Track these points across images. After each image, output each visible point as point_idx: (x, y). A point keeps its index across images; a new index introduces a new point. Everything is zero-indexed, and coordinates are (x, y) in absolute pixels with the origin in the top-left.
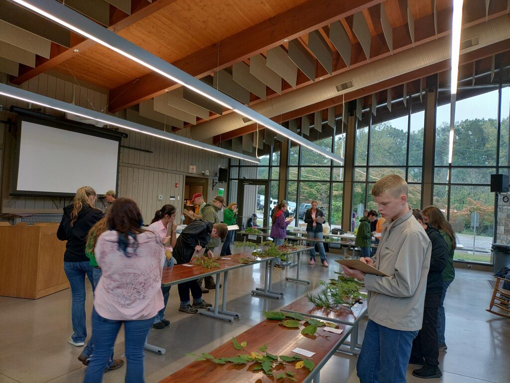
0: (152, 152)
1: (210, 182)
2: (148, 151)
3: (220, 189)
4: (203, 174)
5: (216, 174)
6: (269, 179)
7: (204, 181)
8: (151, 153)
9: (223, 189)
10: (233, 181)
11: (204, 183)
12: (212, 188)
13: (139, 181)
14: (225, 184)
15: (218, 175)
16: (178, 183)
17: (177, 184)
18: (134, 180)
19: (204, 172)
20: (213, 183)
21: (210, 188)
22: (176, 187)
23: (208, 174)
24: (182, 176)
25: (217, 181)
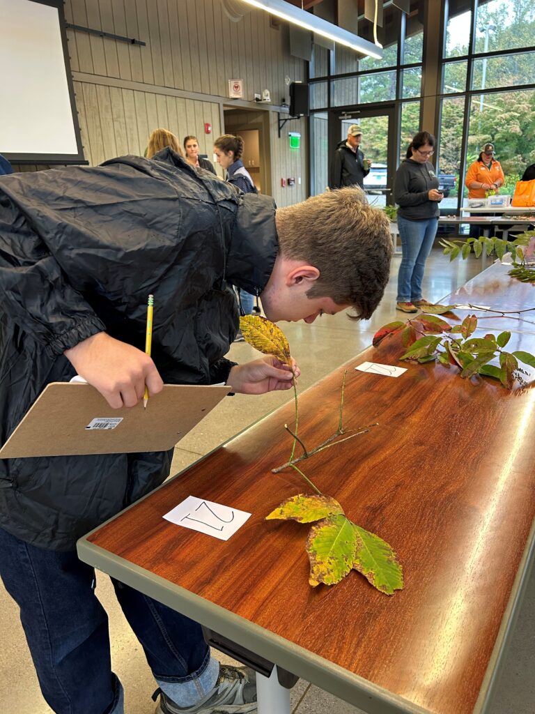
0: (144, 44)
1: (273, 119)
2: (133, 42)
3: (293, 134)
4: (257, 99)
5: (284, 100)
6: (397, 99)
7: (260, 119)
8: (142, 47)
9: (298, 135)
10: (316, 115)
11: (261, 123)
12: (277, 132)
13: (127, 120)
14: (300, 123)
15: (288, 102)
16: (210, 122)
17: (207, 125)
18: (115, 116)
19: (259, 97)
20: (279, 120)
21: (274, 132)
22: (208, 132)
23: (268, 99)
24: (215, 107)
25: (287, 116)
